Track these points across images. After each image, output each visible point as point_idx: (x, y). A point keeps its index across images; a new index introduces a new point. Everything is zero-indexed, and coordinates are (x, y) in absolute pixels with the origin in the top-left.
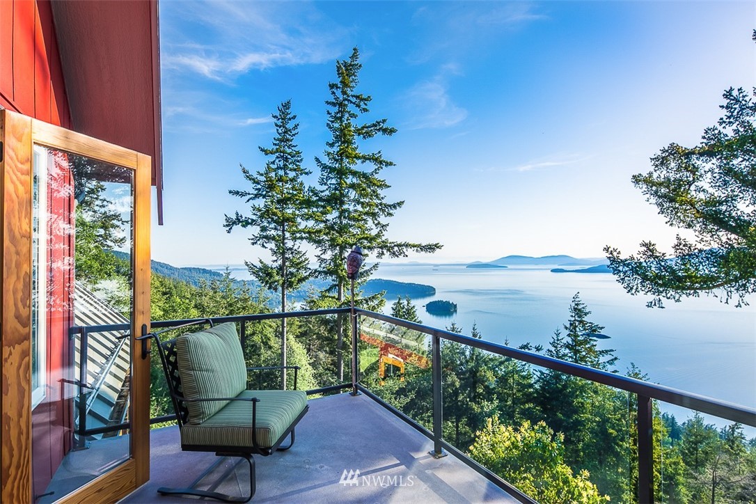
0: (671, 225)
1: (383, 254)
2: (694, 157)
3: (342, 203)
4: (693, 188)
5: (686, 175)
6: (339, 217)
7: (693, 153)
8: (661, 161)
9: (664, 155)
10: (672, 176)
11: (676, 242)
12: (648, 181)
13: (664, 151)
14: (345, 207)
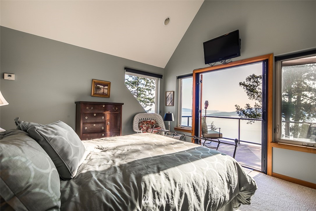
0: (250, 99)
1: (152, 105)
2: (258, 79)
3: (138, 85)
4: (257, 88)
5: (255, 84)
6: (137, 90)
7: (258, 77)
8: (249, 79)
9: (250, 77)
10: (251, 84)
11: (255, 104)
12: (243, 84)
13: (251, 76)
14: (139, 86)
